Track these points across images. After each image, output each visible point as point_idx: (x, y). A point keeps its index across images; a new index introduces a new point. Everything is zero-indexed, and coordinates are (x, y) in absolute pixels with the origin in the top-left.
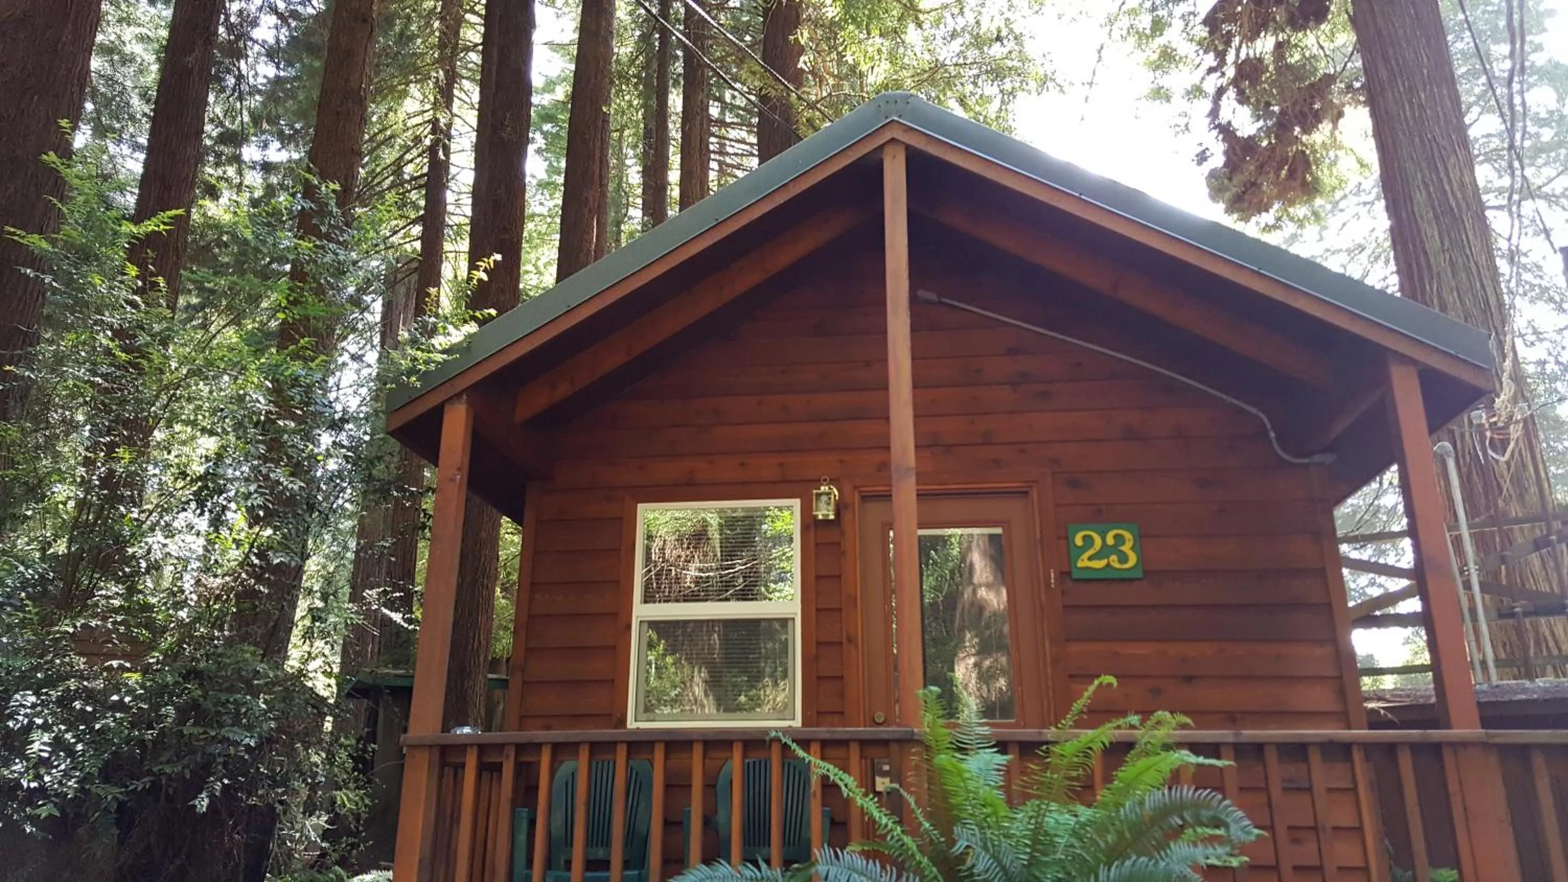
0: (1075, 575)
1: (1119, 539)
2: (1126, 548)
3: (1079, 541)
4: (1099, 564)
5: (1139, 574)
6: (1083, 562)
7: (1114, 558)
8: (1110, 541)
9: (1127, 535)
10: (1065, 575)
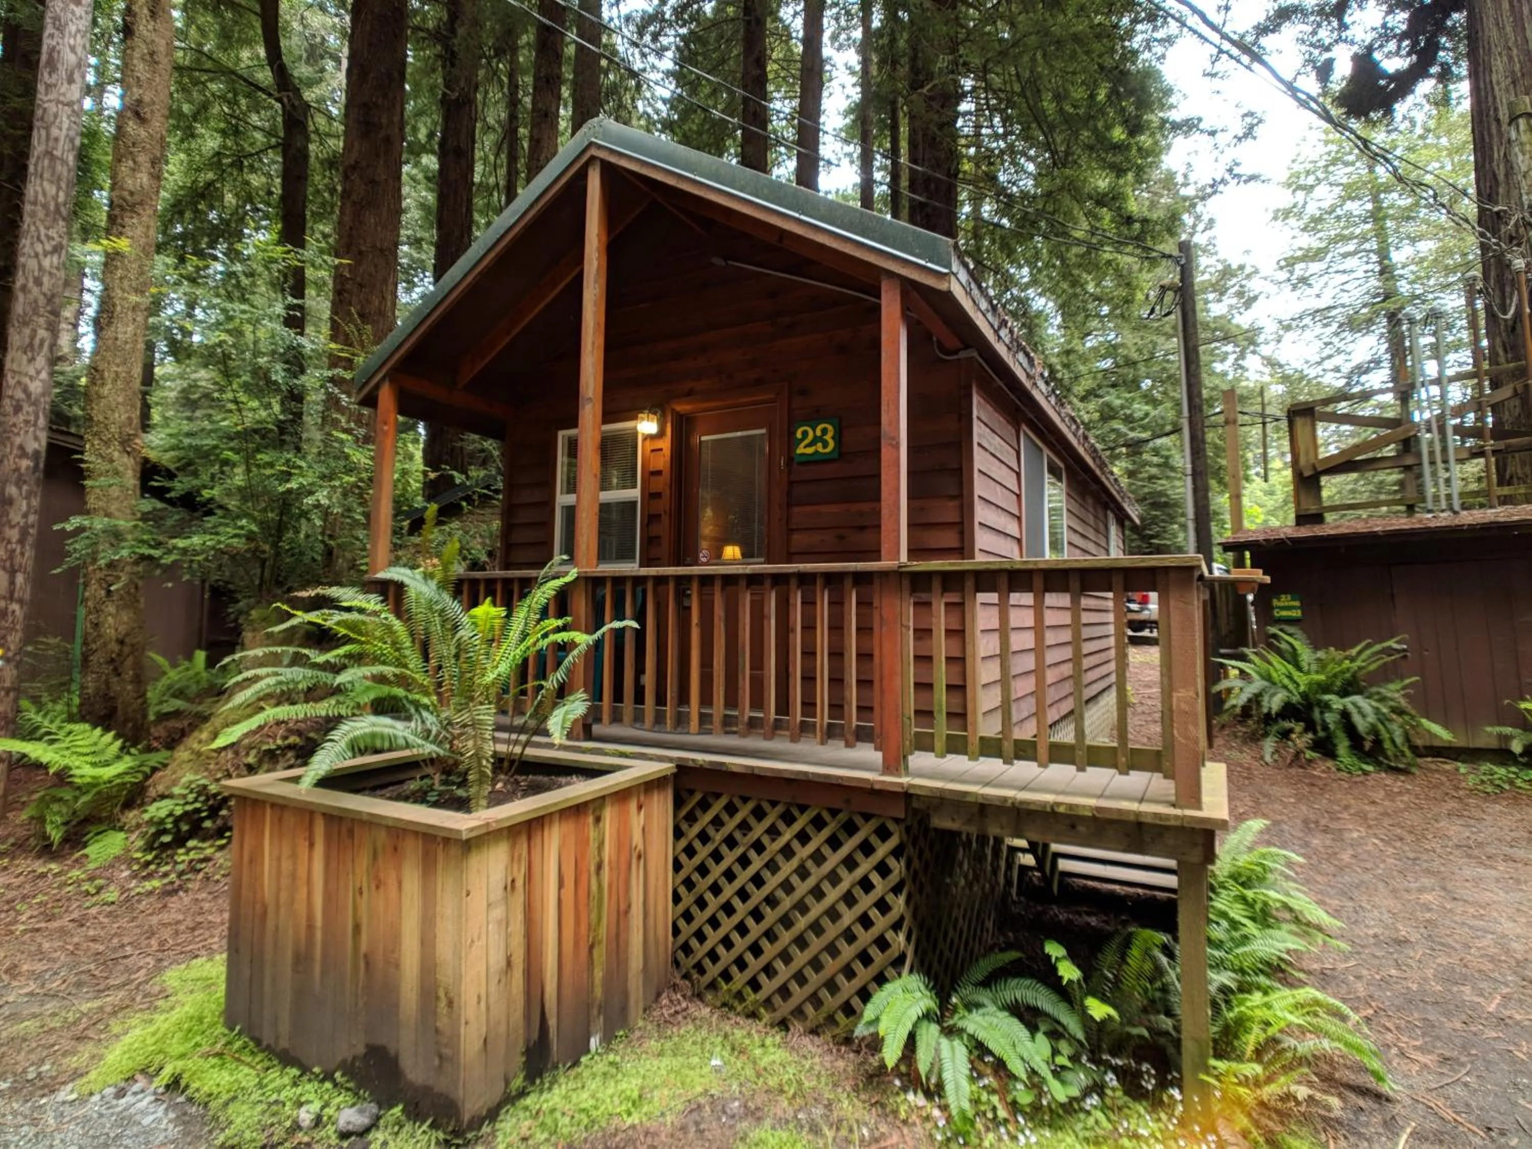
0: (797, 459)
1: (824, 431)
2: (828, 437)
3: (799, 435)
4: (810, 450)
5: (836, 456)
6: (800, 450)
7: (820, 445)
8: (818, 433)
9: (830, 427)
10: (790, 460)
